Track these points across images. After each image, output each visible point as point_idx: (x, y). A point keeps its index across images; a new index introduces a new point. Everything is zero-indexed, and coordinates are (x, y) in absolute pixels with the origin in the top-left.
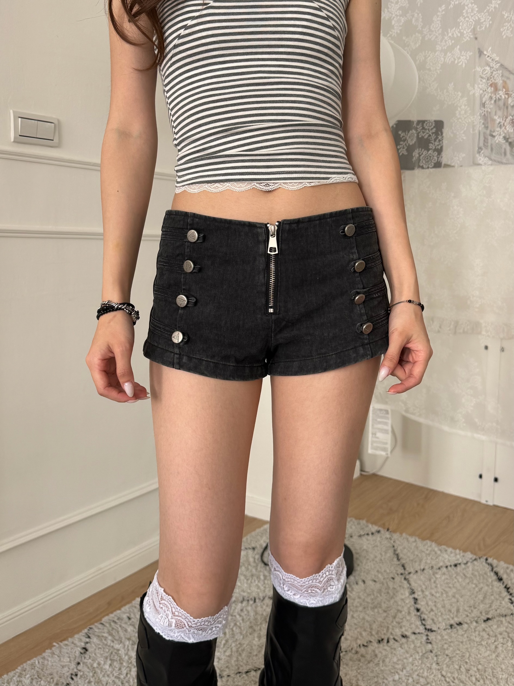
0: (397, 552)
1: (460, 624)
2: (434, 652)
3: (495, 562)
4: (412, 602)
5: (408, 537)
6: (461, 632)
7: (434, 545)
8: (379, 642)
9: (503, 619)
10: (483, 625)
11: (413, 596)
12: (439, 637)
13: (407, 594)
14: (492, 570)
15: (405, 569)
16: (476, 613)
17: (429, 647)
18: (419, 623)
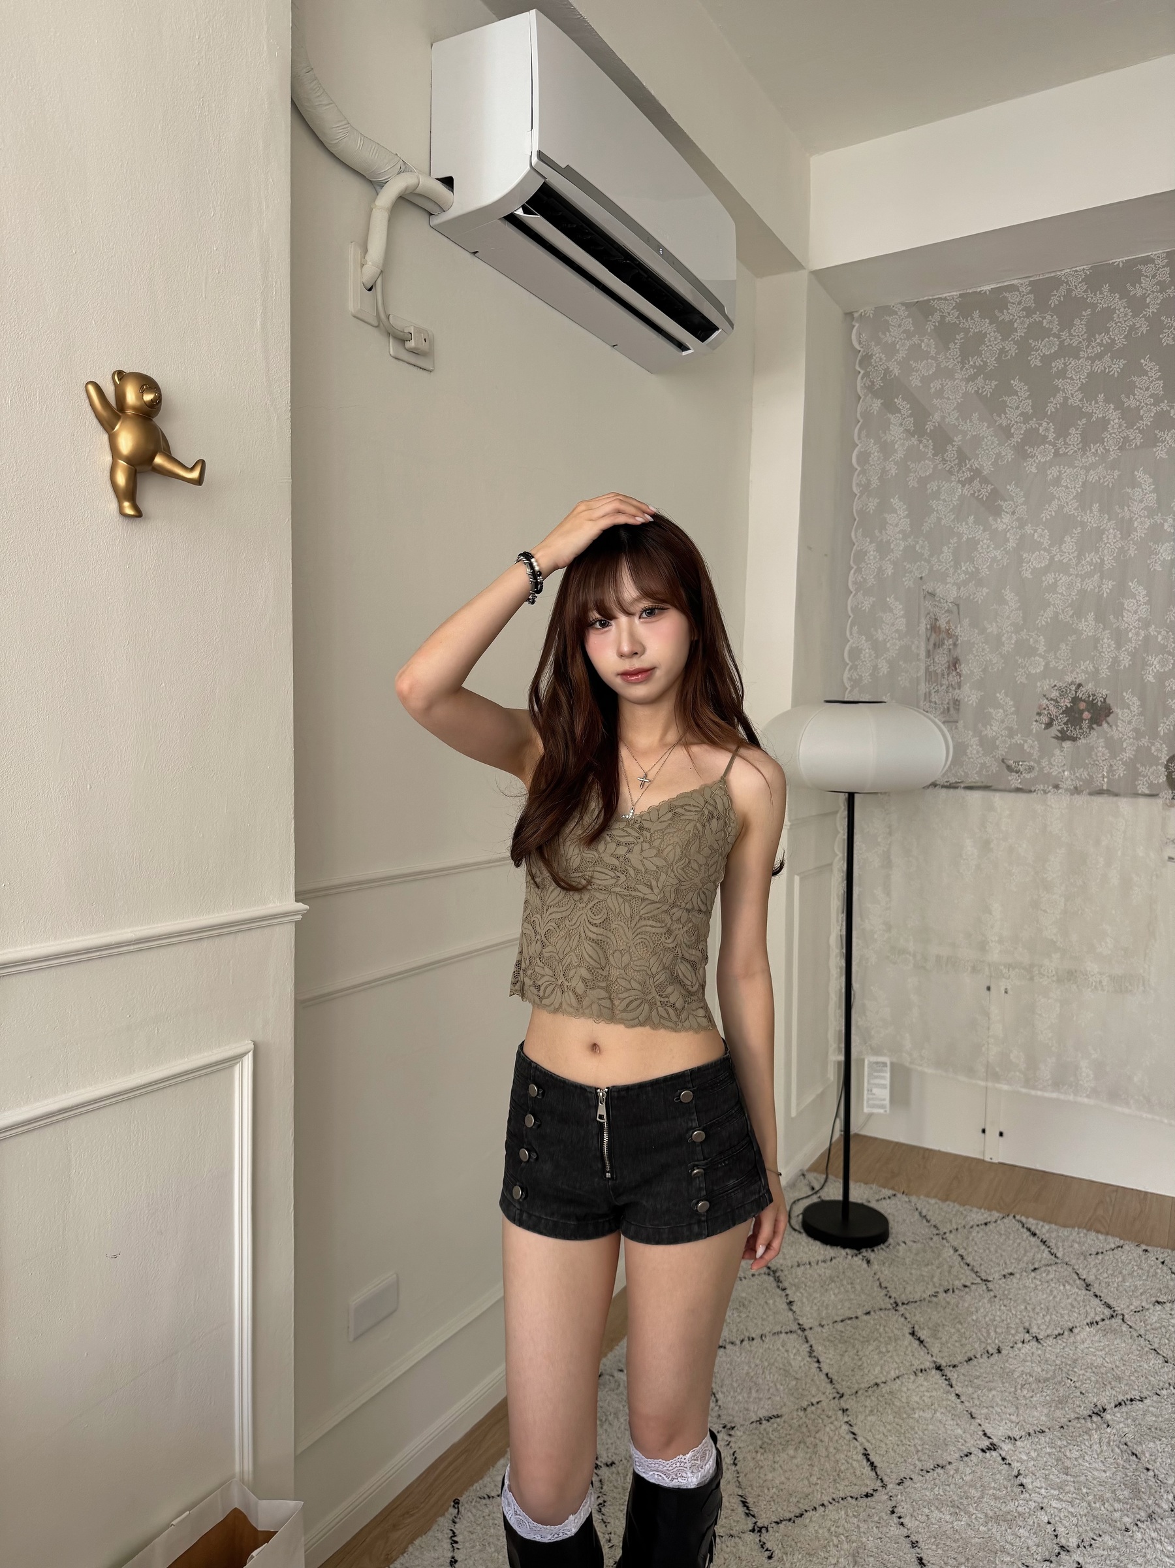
0: (924, 1214)
1: (1011, 1274)
2: (998, 1296)
3: (1023, 1219)
4: (960, 1259)
5: (927, 1199)
6: (1015, 1281)
7: (957, 1206)
8: (946, 1291)
9: (1049, 1268)
10: (1033, 1274)
11: (958, 1253)
12: (997, 1286)
13: (952, 1252)
14: (1023, 1226)
15: (938, 1229)
16: (1022, 1265)
17: (992, 1294)
18: (974, 1276)
